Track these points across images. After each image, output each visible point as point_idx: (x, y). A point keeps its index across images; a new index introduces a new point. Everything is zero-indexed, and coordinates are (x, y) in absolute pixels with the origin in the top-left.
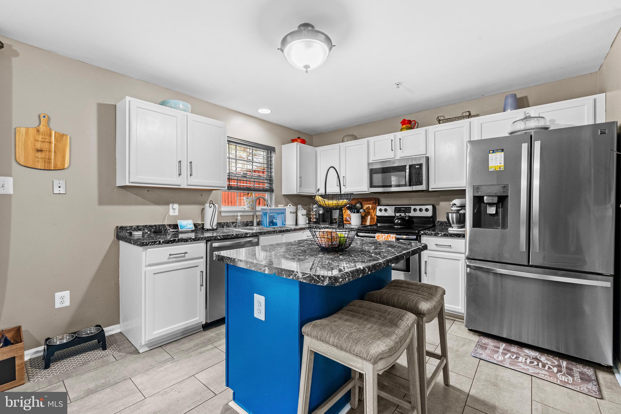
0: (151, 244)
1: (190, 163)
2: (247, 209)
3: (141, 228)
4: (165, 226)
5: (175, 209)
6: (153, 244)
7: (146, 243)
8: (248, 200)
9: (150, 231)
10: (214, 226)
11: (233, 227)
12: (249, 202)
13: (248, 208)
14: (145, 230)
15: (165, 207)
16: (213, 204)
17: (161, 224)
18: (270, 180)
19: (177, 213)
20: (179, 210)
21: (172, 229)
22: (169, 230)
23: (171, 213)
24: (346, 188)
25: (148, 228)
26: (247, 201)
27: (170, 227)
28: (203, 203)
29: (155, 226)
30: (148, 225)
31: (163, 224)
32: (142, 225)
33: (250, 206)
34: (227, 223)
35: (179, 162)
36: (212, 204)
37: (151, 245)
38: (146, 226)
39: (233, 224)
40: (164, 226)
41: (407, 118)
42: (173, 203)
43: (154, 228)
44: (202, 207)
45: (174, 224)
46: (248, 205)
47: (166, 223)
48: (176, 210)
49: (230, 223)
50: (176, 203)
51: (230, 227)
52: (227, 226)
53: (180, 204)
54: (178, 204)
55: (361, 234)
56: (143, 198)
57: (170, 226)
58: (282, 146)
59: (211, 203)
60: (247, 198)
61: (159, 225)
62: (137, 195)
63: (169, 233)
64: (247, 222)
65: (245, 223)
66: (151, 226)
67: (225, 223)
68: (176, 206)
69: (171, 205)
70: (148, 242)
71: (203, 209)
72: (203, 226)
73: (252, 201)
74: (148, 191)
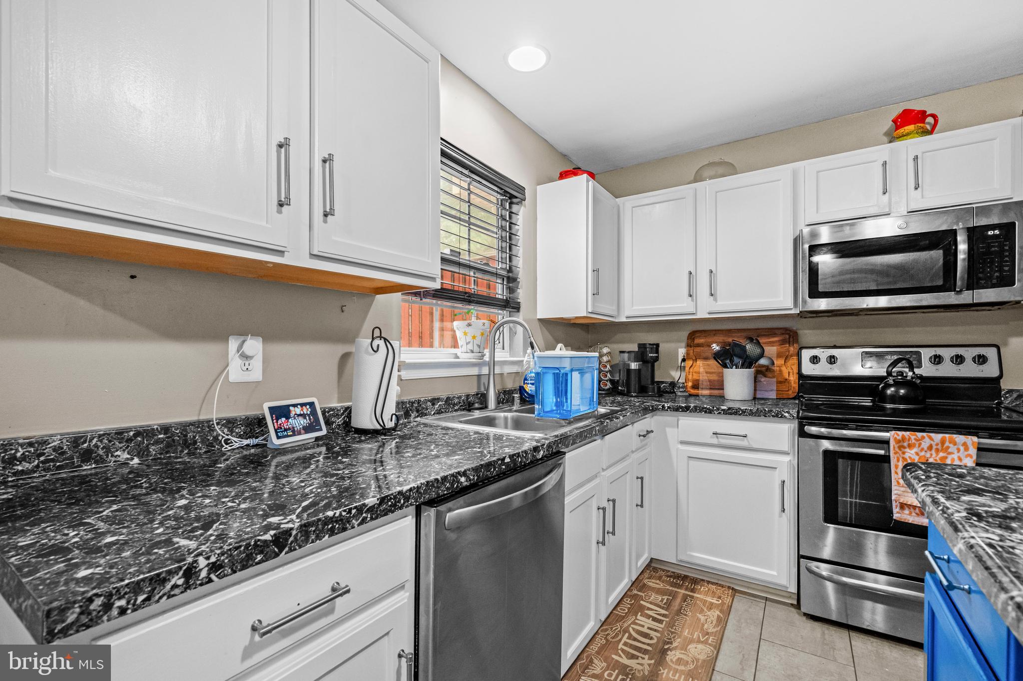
0: (122, 603)
1: (324, 161)
2: (464, 357)
3: (96, 446)
4: (209, 427)
5: (251, 358)
6: (141, 598)
7: (85, 612)
8: (468, 330)
9: (142, 453)
10: (386, 417)
11: (434, 414)
12: (474, 337)
13: (470, 355)
14: (118, 453)
15: (212, 348)
16: (385, 340)
17: (194, 418)
18: (511, 280)
19: (256, 373)
20: (265, 361)
21: (240, 437)
22: (227, 442)
23: (236, 372)
24: (715, 300)
25: (129, 440)
26: (465, 334)
27: (231, 431)
28: (349, 337)
29: (166, 429)
30: (128, 430)
31: (203, 417)
32: (102, 427)
33: (476, 349)
34: (419, 402)
35: (280, 146)
36: (381, 337)
37: (123, 611)
38: (120, 433)
39: (433, 404)
40: (205, 426)
41: (917, 106)
42: (243, 333)
43: (158, 442)
44: (341, 349)
45: (247, 418)
46: (470, 347)
47: (214, 413)
48: (252, 362)
49: (426, 401)
50: (255, 334)
51: (426, 415)
52: (418, 411)
53: (268, 337)
54: (261, 339)
55: (814, 430)
56: (105, 306)
57: (230, 424)
58: (538, 187)
59: (378, 334)
60: (469, 325)
61: (184, 426)
62: (78, 294)
63: (229, 453)
64: (468, 396)
65: (463, 400)
66: (145, 433)
67: (413, 403)
68: (254, 346)
69: (233, 344)
70: (98, 602)
71: (345, 357)
72: (349, 416)
73: (482, 334)
74: (133, 277)
